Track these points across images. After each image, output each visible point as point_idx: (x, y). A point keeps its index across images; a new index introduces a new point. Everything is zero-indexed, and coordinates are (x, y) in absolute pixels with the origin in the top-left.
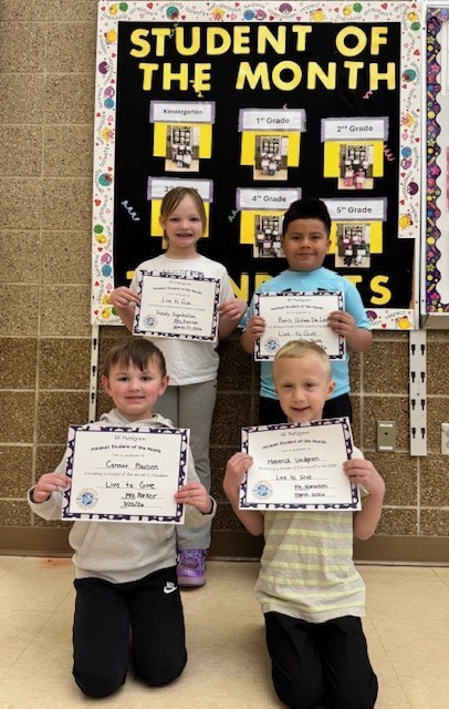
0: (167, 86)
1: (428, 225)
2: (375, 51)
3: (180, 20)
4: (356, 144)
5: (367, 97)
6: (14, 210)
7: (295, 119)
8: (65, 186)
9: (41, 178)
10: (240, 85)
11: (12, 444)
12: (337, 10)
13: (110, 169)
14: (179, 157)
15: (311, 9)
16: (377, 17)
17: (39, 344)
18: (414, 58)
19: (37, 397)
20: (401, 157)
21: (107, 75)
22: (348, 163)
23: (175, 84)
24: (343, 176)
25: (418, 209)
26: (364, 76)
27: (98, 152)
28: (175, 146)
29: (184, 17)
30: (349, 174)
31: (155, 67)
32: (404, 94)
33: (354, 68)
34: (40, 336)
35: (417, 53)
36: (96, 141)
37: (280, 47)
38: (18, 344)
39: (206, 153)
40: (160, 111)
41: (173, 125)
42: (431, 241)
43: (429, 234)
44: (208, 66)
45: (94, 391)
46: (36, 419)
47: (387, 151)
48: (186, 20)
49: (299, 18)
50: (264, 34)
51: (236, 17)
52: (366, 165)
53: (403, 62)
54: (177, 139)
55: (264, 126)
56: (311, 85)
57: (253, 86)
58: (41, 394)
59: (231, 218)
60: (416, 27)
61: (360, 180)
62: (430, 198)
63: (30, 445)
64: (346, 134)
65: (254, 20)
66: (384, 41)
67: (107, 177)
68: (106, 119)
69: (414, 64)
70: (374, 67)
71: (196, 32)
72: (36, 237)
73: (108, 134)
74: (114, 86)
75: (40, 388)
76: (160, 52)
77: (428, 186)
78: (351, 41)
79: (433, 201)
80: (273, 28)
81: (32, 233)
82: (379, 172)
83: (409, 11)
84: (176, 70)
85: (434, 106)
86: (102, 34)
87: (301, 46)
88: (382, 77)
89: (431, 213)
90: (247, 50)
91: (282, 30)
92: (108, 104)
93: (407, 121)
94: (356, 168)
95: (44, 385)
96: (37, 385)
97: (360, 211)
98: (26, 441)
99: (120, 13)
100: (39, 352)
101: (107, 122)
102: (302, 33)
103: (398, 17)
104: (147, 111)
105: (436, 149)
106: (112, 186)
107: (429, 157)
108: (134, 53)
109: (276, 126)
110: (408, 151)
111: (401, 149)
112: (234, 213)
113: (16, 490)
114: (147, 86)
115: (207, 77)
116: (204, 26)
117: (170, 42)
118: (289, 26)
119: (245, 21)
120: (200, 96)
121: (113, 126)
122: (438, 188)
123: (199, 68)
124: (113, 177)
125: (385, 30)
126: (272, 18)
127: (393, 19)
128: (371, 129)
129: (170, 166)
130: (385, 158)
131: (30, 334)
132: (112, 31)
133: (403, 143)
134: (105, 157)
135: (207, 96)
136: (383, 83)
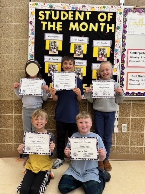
0: (49, 29)
1: (121, 71)
2: (109, 20)
3: (53, 9)
4: (104, 47)
5: (106, 34)
6: (5, 64)
7: (86, 40)
8: (20, 57)
9: (13, 55)
10: (70, 29)
11: (7, 129)
12: (98, 7)
13: (33, 53)
14: (53, 50)
15: (91, 7)
16: (110, 10)
17: (14, 102)
18: (120, 23)
19: (14, 116)
20: (115, 52)
21: (32, 25)
22: (100, 53)
23: (52, 28)
24: (99, 57)
25: (119, 67)
26: (105, 27)
27: (30, 48)
28: (52, 47)
29: (54, 8)
30: (100, 56)
31: (46, 23)
32: (116, 33)
33: (103, 25)
34: (14, 100)
35: (120, 21)
36: (29, 45)
37: (82, 18)
38: (8, 102)
39: (60, 49)
40: (47, 36)
41: (51, 40)
42: (122, 76)
43: (121, 74)
44: (61, 23)
46: (13, 122)
47: (111, 50)
48: (55, 9)
49: (87, 10)
50: (77, 14)
51: (69, 8)
52: (105, 54)
53: (117, 24)
54: (52, 44)
55: (77, 41)
56: (90, 30)
57: (74, 29)
60: (120, 13)
61: (103, 58)
62: (122, 64)
63: (12, 129)
64: (100, 45)
65: (74, 10)
66: (111, 17)
67: (32, 55)
68: (32, 38)
69: (120, 25)
70: (108, 25)
71: (58, 12)
73: (33, 43)
74: (34, 28)
76: (47, 18)
77: (122, 60)
78: (102, 17)
79: (123, 65)
80: (80, 12)
81: (11, 71)
82: (108, 56)
83: (119, 9)
84: (52, 24)
85: (124, 37)
86: (30, 12)
87: (88, 18)
88: (111, 28)
89: (122, 68)
90: (72, 19)
91: (83, 13)
92: (32, 34)
93: (117, 41)
94: (102, 55)
96: (14, 113)
98: (11, 128)
99: (35, 6)
100: (14, 104)
102: (88, 14)
103: (116, 10)
104: (44, 36)
105: (125, 50)
106: (34, 58)
107: (123, 52)
108: (40, 18)
109: (80, 42)
110: (117, 50)
113: (8, 141)
114: (44, 28)
115: (61, 26)
116: (60, 11)
117: (50, 15)
118: (85, 12)
119: (72, 10)
120: (59, 32)
121: (34, 40)
122: (124, 61)
123: (59, 23)
124: (34, 55)
125: (112, 14)
126: (80, 9)
127: (114, 11)
128: (107, 43)
129: (50, 53)
130: (110, 52)
131: (11, 99)
132: (33, 11)
133: (116, 48)
134: (32, 49)
135: (61, 32)
136: (111, 30)
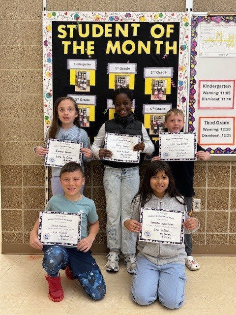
0: (75, 52)
1: (189, 116)
2: (168, 36)
3: (80, 21)
4: (159, 79)
5: (164, 58)
6: (8, 109)
7: (132, 67)
8: (30, 97)
9: (20, 94)
10: (108, 52)
11: (13, 209)
12: (151, 16)
13: (51, 91)
14: (81, 85)
15: (140, 16)
16: (169, 20)
17: (22, 167)
18: (185, 39)
19: (23, 190)
20: (178, 85)
21: (48, 47)
22: (156, 88)
23: (79, 51)
25: (185, 109)
26: (163, 47)
27: (45, 82)
28: (79, 80)
29: (82, 19)
30: (156, 93)
31: (69, 43)
32: (180, 56)
33: (159, 43)
34: (23, 164)
35: (187, 37)
36: (44, 78)
37: (125, 34)
38: (13, 167)
39: (93, 83)
40: (72, 64)
41: (78, 70)
42: (191, 123)
43: (190, 120)
44: (93, 43)
45: (47, 187)
46: (23, 199)
47: (172, 83)
48: (83, 21)
49: (134, 20)
50: (118, 27)
51: (106, 19)
52: (163, 88)
53: (180, 41)
54: (80, 77)
55: (118, 71)
56: (140, 52)
57: (114, 52)
58: (24, 189)
59: (105, 113)
60: (187, 25)
61: (161, 95)
62: (191, 104)
63: (21, 210)
64: (154, 75)
65: (114, 21)
66: (172, 31)
67: (49, 94)
68: (48, 68)
69: (185, 42)
70: (167, 43)
71: (87, 26)
72: (19, 121)
73: (49, 75)
74: (51, 52)
75: (24, 186)
76: (72, 36)
77: (190, 99)
78: (158, 31)
79: (192, 105)
80: (122, 24)
81: (17, 119)
82: (169, 92)
83: (184, 17)
84: (79, 44)
85: (193, 62)
86: (45, 27)
87: (135, 34)
88: (171, 48)
89: (191, 110)
90: (110, 35)
91: (126, 26)
92: (49, 61)
93: (181, 69)
94: (159, 90)
95: (25, 185)
97: (161, 109)
98: (19, 208)
99: (52, 17)
100: (23, 171)
101: (48, 69)
102: (136, 27)
103: (179, 20)
104: (66, 64)
105: (194, 81)
106: (52, 98)
107: (191, 85)
108: (59, 36)
109: (123, 71)
110: (182, 83)
111: (179, 81)
112: (106, 110)
113: (16, 228)
114: (66, 52)
115: (93, 48)
116: (91, 24)
117: (76, 31)
118: (130, 24)
119: (110, 21)
120: (90, 57)
121: (51, 71)
122: (194, 99)
123: (89, 43)
124: (52, 94)
125: (172, 26)
126: (122, 20)
127: (176, 21)
128: (166, 73)
129: (77, 89)
130: (172, 86)
131: (18, 163)
132: (49, 26)
133: (180, 79)
134: (48, 85)
135: (93, 57)
136: (171, 51)
